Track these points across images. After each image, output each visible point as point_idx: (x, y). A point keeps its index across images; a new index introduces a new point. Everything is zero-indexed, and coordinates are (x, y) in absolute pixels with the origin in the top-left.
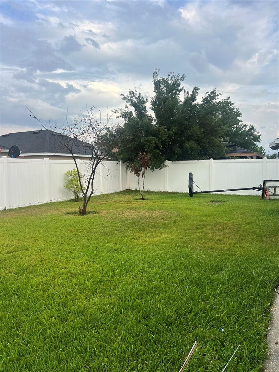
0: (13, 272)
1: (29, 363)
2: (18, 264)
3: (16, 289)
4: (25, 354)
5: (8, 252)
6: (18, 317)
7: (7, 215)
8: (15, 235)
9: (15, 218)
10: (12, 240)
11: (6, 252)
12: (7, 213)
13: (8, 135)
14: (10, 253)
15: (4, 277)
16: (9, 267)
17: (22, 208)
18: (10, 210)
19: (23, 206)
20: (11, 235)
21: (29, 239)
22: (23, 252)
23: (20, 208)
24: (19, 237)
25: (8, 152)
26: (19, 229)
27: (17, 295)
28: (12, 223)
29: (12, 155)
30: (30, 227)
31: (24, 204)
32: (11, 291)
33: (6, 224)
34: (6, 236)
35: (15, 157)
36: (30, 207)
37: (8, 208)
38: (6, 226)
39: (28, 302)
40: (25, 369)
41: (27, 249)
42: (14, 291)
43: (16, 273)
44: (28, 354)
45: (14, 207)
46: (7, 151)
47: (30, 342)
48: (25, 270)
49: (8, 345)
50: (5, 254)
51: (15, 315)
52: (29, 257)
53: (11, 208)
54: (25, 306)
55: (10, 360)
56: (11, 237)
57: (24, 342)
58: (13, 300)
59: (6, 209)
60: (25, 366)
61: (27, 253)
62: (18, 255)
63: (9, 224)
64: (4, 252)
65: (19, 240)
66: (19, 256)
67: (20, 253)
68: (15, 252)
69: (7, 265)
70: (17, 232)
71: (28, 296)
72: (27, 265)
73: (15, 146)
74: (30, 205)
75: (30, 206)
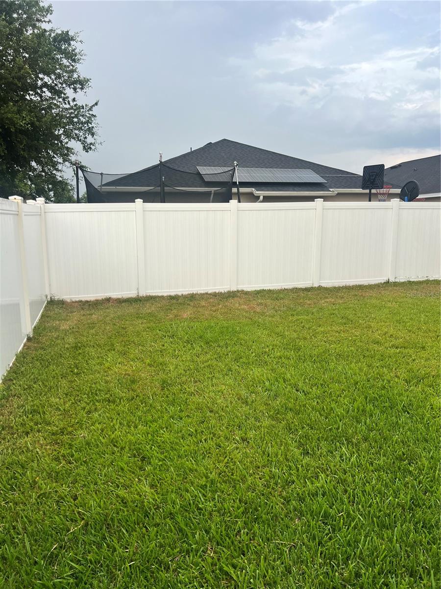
0: (401, 378)
1: (430, 521)
2: (409, 367)
3: (407, 404)
4: (421, 505)
5: (393, 346)
6: (410, 446)
7: (391, 291)
8: (403, 322)
9: (403, 297)
10: (400, 330)
11: (390, 345)
12: (391, 288)
13: (400, 165)
14: (397, 348)
15: (389, 382)
16: (395, 369)
17: (413, 282)
18: (395, 284)
19: (415, 280)
20: (397, 321)
21: (425, 332)
22: (417, 351)
23: (410, 281)
24: (409, 327)
25: (400, 192)
26: (410, 314)
27: (408, 413)
28: (398, 303)
29: (406, 198)
30: (427, 314)
31: (418, 277)
32: (400, 405)
33: (389, 305)
34: (390, 322)
35: (410, 200)
36: (427, 282)
37: (392, 280)
38: (390, 308)
39: (428, 429)
40: (422, 527)
41: (423, 348)
42: (404, 406)
43: (406, 380)
44: (426, 507)
45: (402, 279)
46: (398, 191)
47: (429, 491)
48: (420, 380)
49: (397, 482)
50: (389, 349)
51: (406, 442)
52: (426, 360)
53: (397, 280)
54: (421, 434)
55: (398, 504)
56: (398, 324)
57: (421, 487)
58: (403, 419)
59: (389, 282)
60: (423, 523)
61: (424, 354)
62: (408, 353)
63: (393, 305)
64: (387, 345)
65: (410, 331)
66: (411, 356)
67: (411, 351)
68: (404, 348)
69: (392, 365)
70: (407, 318)
71: (427, 421)
72: (424, 372)
73: (412, 182)
74: (427, 278)
75: (426, 280)
